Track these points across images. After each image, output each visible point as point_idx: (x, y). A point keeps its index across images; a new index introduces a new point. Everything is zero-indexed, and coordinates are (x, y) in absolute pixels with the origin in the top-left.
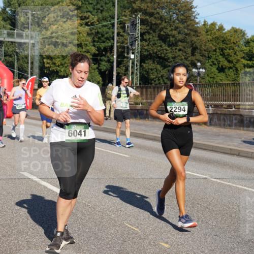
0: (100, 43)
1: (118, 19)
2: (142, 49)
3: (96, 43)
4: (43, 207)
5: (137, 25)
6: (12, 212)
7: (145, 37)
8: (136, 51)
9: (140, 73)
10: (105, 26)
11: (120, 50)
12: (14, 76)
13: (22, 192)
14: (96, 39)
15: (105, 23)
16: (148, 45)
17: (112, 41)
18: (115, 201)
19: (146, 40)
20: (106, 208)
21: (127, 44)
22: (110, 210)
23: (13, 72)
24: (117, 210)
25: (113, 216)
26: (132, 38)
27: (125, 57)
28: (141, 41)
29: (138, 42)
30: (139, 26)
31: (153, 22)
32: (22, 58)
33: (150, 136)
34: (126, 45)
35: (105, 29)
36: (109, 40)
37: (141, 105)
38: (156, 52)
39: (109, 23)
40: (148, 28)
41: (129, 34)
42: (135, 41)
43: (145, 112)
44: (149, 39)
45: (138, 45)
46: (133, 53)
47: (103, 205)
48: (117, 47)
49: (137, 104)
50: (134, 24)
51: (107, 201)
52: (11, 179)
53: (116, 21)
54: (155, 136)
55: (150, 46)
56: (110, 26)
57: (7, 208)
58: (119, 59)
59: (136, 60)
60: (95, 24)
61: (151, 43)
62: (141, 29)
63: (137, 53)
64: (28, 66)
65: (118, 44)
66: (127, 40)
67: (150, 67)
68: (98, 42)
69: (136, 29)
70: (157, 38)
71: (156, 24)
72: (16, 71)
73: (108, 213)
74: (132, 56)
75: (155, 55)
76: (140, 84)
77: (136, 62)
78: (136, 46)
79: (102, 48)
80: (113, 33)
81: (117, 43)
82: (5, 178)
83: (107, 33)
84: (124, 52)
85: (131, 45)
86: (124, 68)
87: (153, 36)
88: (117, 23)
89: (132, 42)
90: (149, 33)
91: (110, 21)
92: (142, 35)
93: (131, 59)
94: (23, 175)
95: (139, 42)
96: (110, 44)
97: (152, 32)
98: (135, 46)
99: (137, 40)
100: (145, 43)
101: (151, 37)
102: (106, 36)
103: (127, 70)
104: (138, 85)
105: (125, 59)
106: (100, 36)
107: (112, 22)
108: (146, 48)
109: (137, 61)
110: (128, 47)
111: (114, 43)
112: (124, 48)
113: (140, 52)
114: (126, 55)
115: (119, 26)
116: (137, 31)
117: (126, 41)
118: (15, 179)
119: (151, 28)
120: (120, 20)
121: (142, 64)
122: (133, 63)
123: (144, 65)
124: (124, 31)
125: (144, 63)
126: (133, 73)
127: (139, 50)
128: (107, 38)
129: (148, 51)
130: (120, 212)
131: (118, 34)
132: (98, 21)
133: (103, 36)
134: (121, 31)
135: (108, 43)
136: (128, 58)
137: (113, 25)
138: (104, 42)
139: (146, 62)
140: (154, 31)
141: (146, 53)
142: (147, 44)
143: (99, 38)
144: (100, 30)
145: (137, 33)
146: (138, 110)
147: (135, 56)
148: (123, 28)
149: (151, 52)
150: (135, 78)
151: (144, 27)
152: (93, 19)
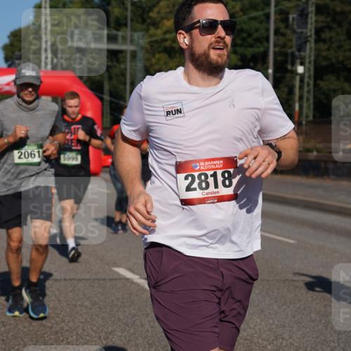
0: (246, 47)
1: (276, 6)
2: (317, 56)
3: (238, 49)
4: (150, 329)
5: (310, 15)
6: (100, 337)
7: (323, 36)
8: (307, 61)
9: (315, 97)
10: (254, 18)
11: (279, 58)
12: (103, 105)
13: (115, 302)
14: (239, 41)
15: (254, 14)
16: (328, 49)
17: (265, 44)
18: (271, 322)
19: (324, 41)
20: (256, 333)
21: (291, 47)
22: (264, 336)
23: (101, 99)
24: (276, 338)
25: (269, 347)
26: (299, 38)
27: (287, 71)
28: (316, 42)
29: (311, 46)
30: (312, 18)
31: (338, 9)
32: (117, 75)
33: (331, 206)
34: (290, 51)
35: (254, 24)
36: (261, 43)
37: (315, 153)
38: (343, 61)
39: (261, 13)
40: (329, 19)
41: (294, 32)
42: (306, 43)
43: (323, 165)
44: (331, 38)
45: (310, 50)
46: (302, 64)
47: (251, 328)
48: (275, 53)
49: (308, 150)
50: (303, 15)
51: (259, 320)
52: (98, 279)
53: (273, 9)
54: (342, 208)
55: (332, 52)
56: (263, 18)
57: (92, 329)
58: (278, 75)
59: (307, 75)
60: (237, 15)
61: (334, 45)
62: (316, 21)
63: (310, 63)
64: (125, 89)
65: (277, 49)
66: (291, 41)
67: (332, 87)
68: (241, 46)
69: (307, 23)
70: (343, 37)
71: (343, 13)
72: (107, 97)
73: (260, 341)
74: (300, 69)
75: (340, 66)
76: (314, 116)
77: (306, 80)
78: (308, 51)
79: (249, 56)
80: (268, 30)
81: (275, 46)
82: (88, 278)
83: (257, 30)
84: (286, 62)
85: (299, 50)
86: (286, 90)
87: (338, 34)
88: (276, 13)
89: (300, 45)
90: (330, 28)
91: (262, 10)
92: (318, 31)
93: (297, 74)
94: (117, 273)
95: (313, 45)
96: (262, 49)
97: (335, 26)
98: (305, 51)
99: (308, 41)
100: (323, 46)
101: (333, 34)
102: (256, 35)
103: (291, 92)
104: (311, 118)
105: (288, 75)
106: (245, 35)
107: (266, 11)
108: (325, 53)
109: (309, 77)
110: (293, 54)
111: (268, 48)
112: (286, 55)
113: (315, 61)
114: (289, 67)
115: (278, 17)
116: (309, 26)
117: (290, 44)
118: (104, 279)
119: (334, 20)
120: (279, 7)
121: (318, 82)
122: (302, 81)
123: (322, 84)
124: (287, 27)
125: (322, 79)
126: (301, 98)
127: (313, 58)
128: (257, 40)
129: (329, 59)
130: (281, 340)
131: (277, 32)
132: (242, 10)
133: (250, 35)
134: (282, 26)
135: (258, 47)
136: (294, 72)
137: (268, 16)
138: (251, 46)
139: (325, 77)
140: (340, 25)
141: (324, 63)
142: (326, 46)
143: (244, 39)
144: (245, 27)
145: (310, 30)
146: (310, 162)
147: (305, 70)
148: (286, 20)
149: (334, 61)
150: (305, 105)
151: (322, 18)
152: (234, 7)
